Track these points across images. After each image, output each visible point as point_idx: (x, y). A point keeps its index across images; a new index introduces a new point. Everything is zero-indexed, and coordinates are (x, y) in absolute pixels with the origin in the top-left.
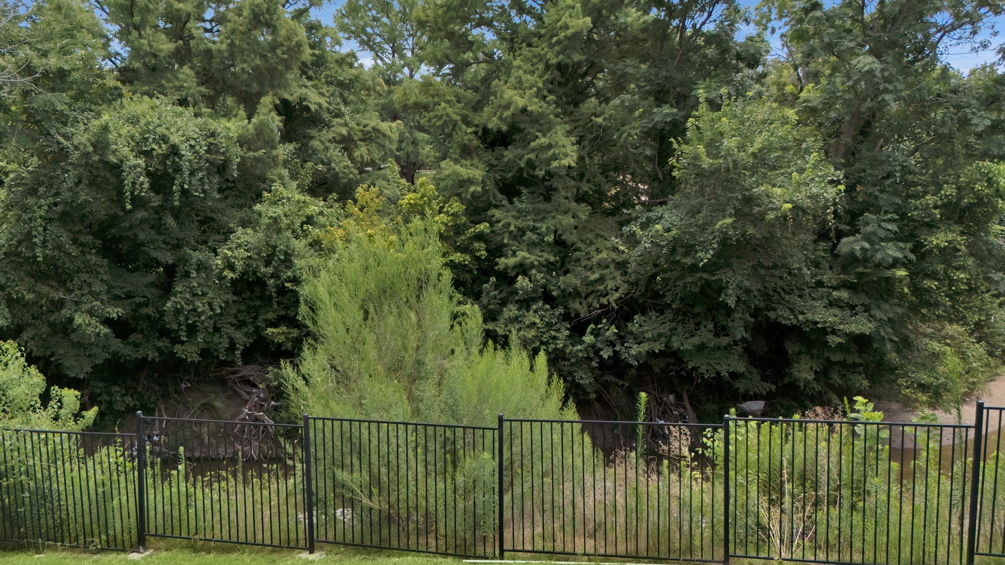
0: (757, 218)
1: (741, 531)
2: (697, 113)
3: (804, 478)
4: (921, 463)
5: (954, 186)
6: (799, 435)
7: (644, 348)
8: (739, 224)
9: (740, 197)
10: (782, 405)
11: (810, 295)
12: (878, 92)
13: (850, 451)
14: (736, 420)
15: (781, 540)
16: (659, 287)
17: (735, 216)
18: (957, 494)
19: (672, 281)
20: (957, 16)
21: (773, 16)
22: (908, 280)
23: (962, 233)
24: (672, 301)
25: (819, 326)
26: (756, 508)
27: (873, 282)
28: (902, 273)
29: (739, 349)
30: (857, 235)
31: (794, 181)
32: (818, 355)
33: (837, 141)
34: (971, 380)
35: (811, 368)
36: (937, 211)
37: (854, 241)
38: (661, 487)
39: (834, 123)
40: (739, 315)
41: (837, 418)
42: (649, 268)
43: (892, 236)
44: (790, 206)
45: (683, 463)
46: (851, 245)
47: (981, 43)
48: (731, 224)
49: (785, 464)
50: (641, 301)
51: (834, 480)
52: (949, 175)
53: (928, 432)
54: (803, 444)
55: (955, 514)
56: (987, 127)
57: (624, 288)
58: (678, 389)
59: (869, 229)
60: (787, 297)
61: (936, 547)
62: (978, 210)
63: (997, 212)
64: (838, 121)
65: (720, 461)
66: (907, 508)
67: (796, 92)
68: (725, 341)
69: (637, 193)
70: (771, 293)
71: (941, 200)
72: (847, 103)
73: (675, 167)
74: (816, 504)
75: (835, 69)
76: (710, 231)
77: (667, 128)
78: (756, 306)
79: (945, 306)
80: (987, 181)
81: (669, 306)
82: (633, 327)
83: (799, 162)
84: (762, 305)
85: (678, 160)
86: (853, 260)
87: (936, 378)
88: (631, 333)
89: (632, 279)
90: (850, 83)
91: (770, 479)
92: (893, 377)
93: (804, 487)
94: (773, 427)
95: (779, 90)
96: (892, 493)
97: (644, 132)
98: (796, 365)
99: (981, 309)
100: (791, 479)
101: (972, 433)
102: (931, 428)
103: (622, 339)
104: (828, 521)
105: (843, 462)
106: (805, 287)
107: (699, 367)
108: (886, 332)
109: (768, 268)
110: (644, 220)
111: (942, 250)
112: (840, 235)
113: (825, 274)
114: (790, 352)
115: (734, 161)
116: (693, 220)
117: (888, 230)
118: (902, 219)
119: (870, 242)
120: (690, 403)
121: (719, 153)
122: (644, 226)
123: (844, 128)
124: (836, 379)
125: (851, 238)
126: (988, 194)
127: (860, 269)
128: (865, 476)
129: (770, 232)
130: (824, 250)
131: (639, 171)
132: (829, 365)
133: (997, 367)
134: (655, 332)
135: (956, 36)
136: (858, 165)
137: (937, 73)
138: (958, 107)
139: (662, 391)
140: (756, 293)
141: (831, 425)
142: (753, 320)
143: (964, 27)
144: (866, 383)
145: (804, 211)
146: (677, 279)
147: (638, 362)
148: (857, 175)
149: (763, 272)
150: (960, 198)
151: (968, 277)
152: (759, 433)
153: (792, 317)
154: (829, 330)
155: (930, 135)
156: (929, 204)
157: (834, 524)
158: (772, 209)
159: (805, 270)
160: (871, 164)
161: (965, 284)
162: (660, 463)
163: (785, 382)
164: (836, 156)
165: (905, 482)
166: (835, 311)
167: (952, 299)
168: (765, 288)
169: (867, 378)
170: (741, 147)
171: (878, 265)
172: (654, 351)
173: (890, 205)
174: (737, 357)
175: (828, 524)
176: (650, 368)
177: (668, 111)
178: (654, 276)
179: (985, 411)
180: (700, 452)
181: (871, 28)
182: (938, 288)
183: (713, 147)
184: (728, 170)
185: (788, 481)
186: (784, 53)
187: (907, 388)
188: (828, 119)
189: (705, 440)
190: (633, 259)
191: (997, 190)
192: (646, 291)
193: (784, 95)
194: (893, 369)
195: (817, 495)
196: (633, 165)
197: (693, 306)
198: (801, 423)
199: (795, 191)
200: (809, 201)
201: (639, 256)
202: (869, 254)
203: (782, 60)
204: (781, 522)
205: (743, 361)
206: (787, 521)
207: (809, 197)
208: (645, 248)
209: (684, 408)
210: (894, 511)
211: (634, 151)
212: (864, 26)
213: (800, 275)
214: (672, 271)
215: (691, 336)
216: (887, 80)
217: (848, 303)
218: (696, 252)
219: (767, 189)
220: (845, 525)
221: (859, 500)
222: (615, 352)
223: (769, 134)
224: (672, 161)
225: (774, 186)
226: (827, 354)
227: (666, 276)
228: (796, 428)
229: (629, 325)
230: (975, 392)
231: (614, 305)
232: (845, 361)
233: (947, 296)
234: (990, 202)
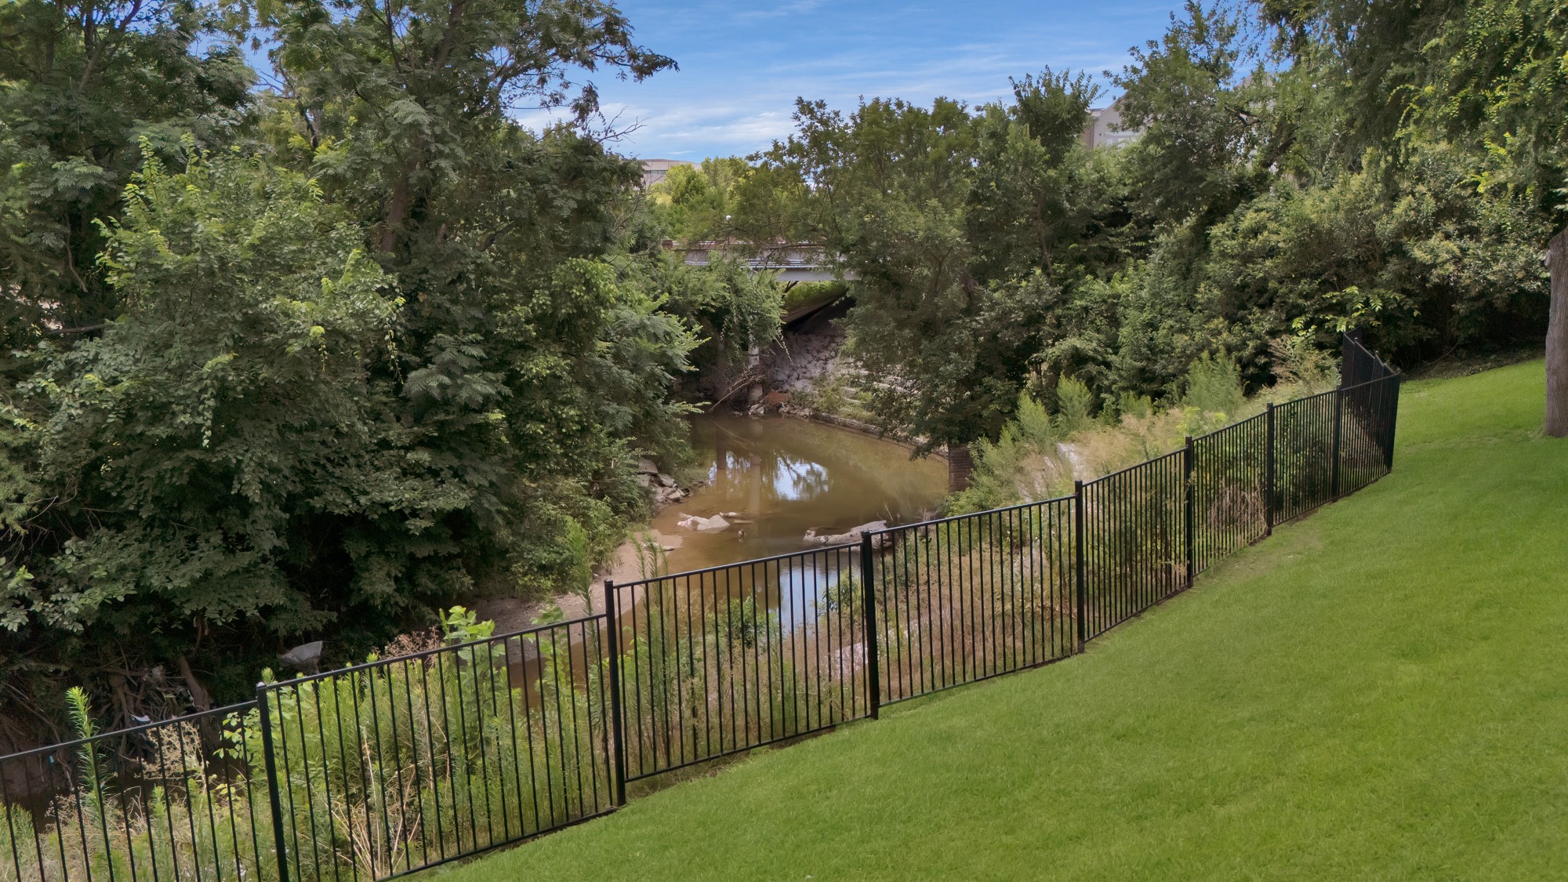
0: (272, 352)
1: (307, 862)
2: (141, 176)
3: (395, 748)
4: (548, 680)
5: (547, 292)
6: (380, 683)
7: (95, 597)
8: (243, 363)
9: (238, 318)
10: (350, 641)
11: (372, 464)
12: (429, 157)
13: (457, 688)
14: (278, 688)
15: (371, 853)
16: (109, 484)
17: (235, 348)
18: (596, 709)
19: (132, 471)
20: (519, 57)
21: (252, 21)
22: (505, 425)
23: (565, 355)
24: (139, 506)
25: (393, 508)
26: (327, 817)
27: (461, 433)
28: (497, 416)
29: (270, 567)
30: (430, 366)
31: (325, 292)
32: (396, 553)
33: (380, 227)
34: (597, 549)
35: (388, 575)
36: (530, 327)
37: (427, 376)
38: (155, 837)
39: (371, 200)
40: (263, 512)
41: (432, 646)
42: (82, 452)
43: (479, 364)
44: (320, 330)
45: (191, 782)
46: (423, 381)
47: (551, 95)
48: (230, 363)
49: (365, 734)
50: (73, 514)
51: (439, 740)
52: (538, 277)
53: (553, 634)
54: (388, 697)
55: (598, 736)
56: (573, 210)
57: (35, 494)
58: (170, 655)
59: (447, 356)
60: (337, 472)
61: (580, 789)
62: (579, 323)
63: (600, 325)
64: (377, 195)
65: (259, 761)
66: (539, 747)
67: (307, 147)
68: (244, 559)
69: (38, 315)
70: (311, 468)
71: (533, 310)
72: (387, 169)
73: (110, 268)
74: (418, 782)
75: (362, 118)
76: (194, 377)
77: (87, 200)
78: (289, 493)
79: (556, 455)
80: (584, 284)
81: (135, 514)
82: (67, 562)
83: (329, 260)
84: (299, 488)
85: (114, 257)
86: (429, 403)
87: (558, 553)
88: (64, 574)
89: (51, 474)
90: (388, 141)
91: (344, 765)
92: (504, 564)
93: (398, 760)
94: (339, 682)
95: (278, 142)
96: (517, 734)
97: (38, 206)
98: (367, 575)
99: (596, 454)
100: (377, 756)
101: (603, 622)
102: (555, 629)
103: (43, 589)
104: (437, 802)
105: (448, 705)
106: (362, 452)
107: (204, 610)
108: (490, 502)
109: (299, 431)
110: (62, 366)
111: (544, 380)
112: (406, 368)
113: (390, 429)
114: (353, 556)
115: (221, 259)
116: (159, 360)
117: (473, 356)
118: (487, 340)
119: (449, 374)
120: (194, 674)
121: (192, 244)
122: (62, 378)
123: (389, 207)
124: (426, 583)
125: (422, 372)
126: (588, 301)
127: (441, 417)
128: (480, 719)
129: (297, 372)
130: (384, 393)
131: (35, 278)
132: (414, 563)
133: (624, 526)
134: (113, 566)
135: (521, 84)
136: (415, 262)
137: (501, 135)
138: (535, 182)
139: (139, 664)
140: (287, 472)
141: (424, 657)
142: (287, 516)
143: (530, 72)
144: (468, 580)
145: (347, 337)
146: (143, 467)
147: (83, 623)
148: (416, 278)
149: (293, 437)
150: (556, 308)
151: (579, 413)
152: (318, 697)
153: (348, 502)
154: (407, 512)
155: (506, 220)
156: (519, 317)
157: (447, 801)
158: (295, 336)
159: (359, 426)
160: (433, 261)
161: (577, 423)
162: (147, 797)
163: (352, 604)
164: (382, 249)
165: (532, 711)
166: (411, 482)
167: (563, 445)
168: (300, 462)
169: (469, 573)
170: (232, 235)
171: (466, 409)
172: (114, 600)
173: (469, 320)
174: (268, 581)
175: (438, 806)
176: (110, 628)
177: (84, 170)
178: (94, 466)
179: (615, 591)
180: (222, 756)
181: (406, 60)
182: (545, 433)
183: (179, 233)
184: (211, 273)
185: (373, 759)
186: (279, 83)
187: (525, 574)
188: (363, 192)
189: (227, 734)
190: (47, 439)
191: (597, 297)
192: (82, 493)
193: (288, 150)
194: (503, 553)
195: (417, 768)
196: (21, 268)
197: (179, 509)
198: (380, 666)
199: (330, 307)
200: (352, 321)
201: (59, 432)
202: (450, 392)
203: (278, 93)
204: (369, 826)
205: (279, 584)
206: (378, 820)
207: (352, 315)
208: (70, 416)
209: (184, 684)
210: (524, 757)
211: (21, 240)
212: (396, 56)
213: (353, 434)
214: (130, 452)
215: (183, 562)
216: (439, 139)
217: (429, 468)
218: (174, 414)
219: (283, 304)
220: (462, 797)
221: (476, 757)
222: (32, 616)
223: (277, 215)
224: (103, 258)
225: (294, 298)
226: (408, 549)
227: (121, 463)
228: (374, 675)
229: (57, 560)
230: (604, 564)
231: (18, 528)
232: (436, 553)
233: (557, 442)
234: (591, 311)
